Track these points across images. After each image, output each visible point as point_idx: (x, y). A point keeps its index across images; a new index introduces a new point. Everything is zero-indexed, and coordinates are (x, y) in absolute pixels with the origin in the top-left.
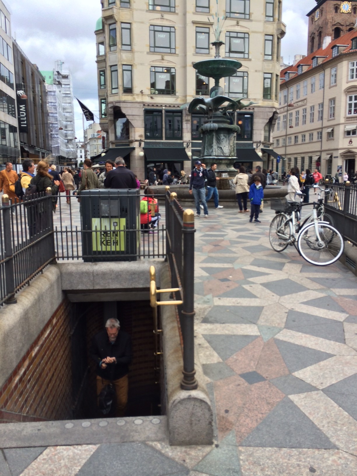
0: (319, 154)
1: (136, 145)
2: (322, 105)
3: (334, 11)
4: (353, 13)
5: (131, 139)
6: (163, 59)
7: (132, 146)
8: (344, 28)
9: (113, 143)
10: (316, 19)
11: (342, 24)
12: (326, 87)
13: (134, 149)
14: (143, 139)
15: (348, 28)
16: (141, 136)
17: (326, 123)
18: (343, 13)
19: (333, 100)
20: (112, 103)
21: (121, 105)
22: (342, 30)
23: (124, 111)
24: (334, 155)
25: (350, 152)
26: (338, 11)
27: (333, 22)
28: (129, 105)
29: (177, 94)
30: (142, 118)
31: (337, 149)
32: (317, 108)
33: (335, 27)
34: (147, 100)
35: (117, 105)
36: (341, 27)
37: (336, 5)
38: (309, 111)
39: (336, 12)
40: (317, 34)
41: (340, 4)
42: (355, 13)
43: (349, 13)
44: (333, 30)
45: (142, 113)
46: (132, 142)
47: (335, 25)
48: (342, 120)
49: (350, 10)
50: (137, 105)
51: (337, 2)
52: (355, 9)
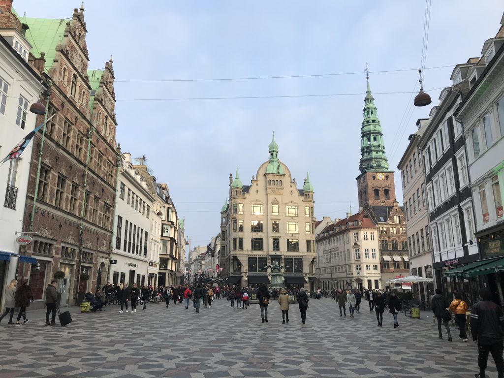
0: (346, 279)
1: (244, 274)
2: (344, 251)
3: (372, 179)
5: (241, 271)
6: (257, 235)
7: (242, 275)
8: (381, 189)
9: (232, 273)
10: (362, 182)
11: (379, 187)
12: (345, 243)
13: (243, 276)
14: (247, 271)
15: (384, 189)
16: (246, 270)
17: (348, 263)
18: (379, 180)
19: (348, 250)
20: (233, 254)
21: (238, 256)
22: (380, 191)
23: (238, 258)
24: (352, 280)
25: (358, 279)
26: (376, 179)
27: (373, 185)
28: (241, 256)
29: (264, 250)
30: (247, 261)
31: (353, 277)
32: (343, 253)
33: (374, 188)
34: (250, 253)
35: (236, 255)
36: (378, 189)
37: (373, 175)
38: (340, 253)
39: (374, 179)
40: (363, 192)
41: (376, 174)
42: (387, 179)
44: (373, 191)
45: (247, 259)
46: (242, 273)
48: (353, 262)
49: (383, 178)
50: (246, 256)
51: (374, 173)
52: (387, 177)
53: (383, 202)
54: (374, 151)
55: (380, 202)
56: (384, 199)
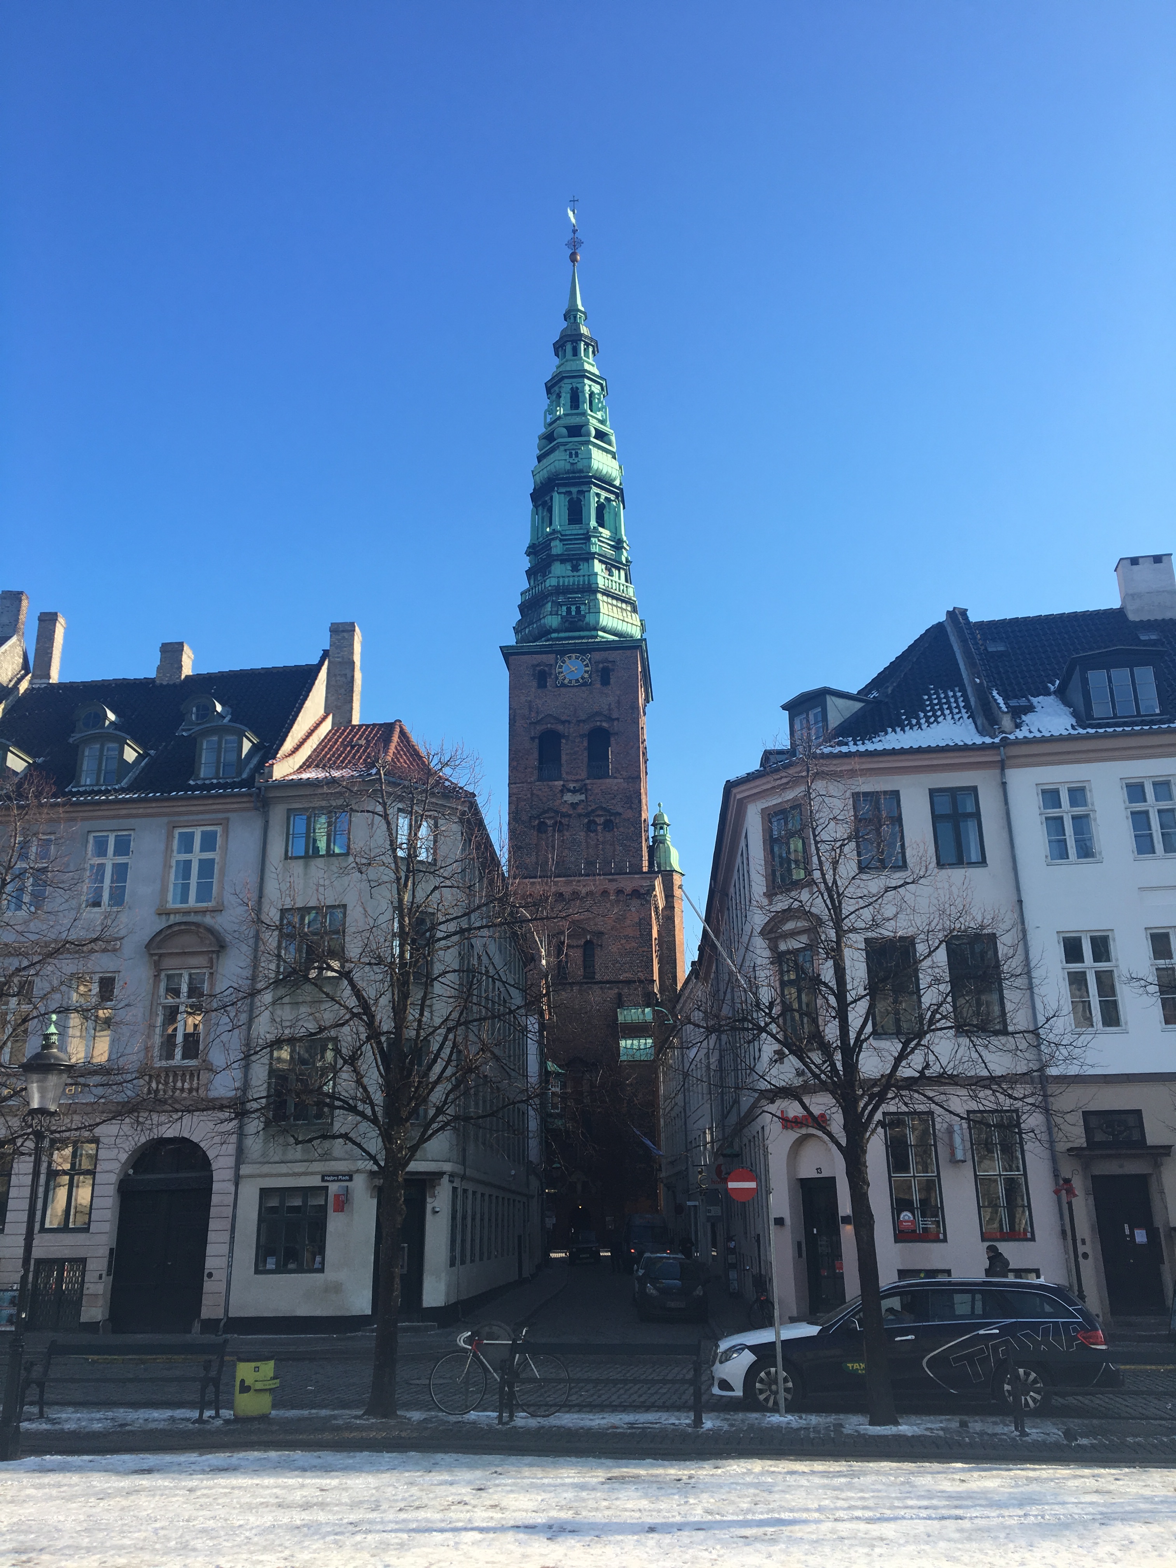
3: (535, 684)
4: (598, 685)
8: (569, 730)
11: (563, 718)
15: (586, 728)
18: (563, 685)
22: (567, 738)
26: (549, 682)
27: (533, 714)
33: (540, 728)
36: (560, 728)
37: (538, 665)
41: (552, 662)
42: (606, 683)
43: (585, 684)
44: (533, 739)
47: (538, 722)
49: (586, 675)
51: (544, 658)
52: (605, 675)
53: (574, 791)
54: (563, 559)
55: (565, 790)
56: (583, 775)
